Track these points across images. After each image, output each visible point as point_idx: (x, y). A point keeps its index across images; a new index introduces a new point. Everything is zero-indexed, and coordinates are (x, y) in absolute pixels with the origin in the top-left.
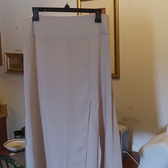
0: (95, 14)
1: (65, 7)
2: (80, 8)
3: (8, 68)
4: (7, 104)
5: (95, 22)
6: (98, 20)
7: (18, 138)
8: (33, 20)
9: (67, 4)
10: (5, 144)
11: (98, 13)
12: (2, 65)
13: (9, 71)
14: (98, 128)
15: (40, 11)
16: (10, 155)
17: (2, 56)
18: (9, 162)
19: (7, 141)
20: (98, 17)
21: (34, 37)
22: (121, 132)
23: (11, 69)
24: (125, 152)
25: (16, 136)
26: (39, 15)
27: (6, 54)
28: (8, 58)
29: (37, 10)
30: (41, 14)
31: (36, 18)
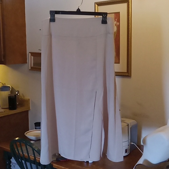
0: (102, 16)
1: (77, 11)
2: (97, 12)
3: (32, 66)
4: (29, 99)
5: (102, 23)
6: (104, 22)
7: (38, 129)
8: (50, 21)
9: (79, 8)
10: (26, 133)
11: (104, 16)
12: (27, 63)
13: (32, 69)
14: (102, 113)
15: (56, 14)
16: (31, 142)
17: (27, 55)
18: (28, 145)
19: (29, 130)
20: (104, 19)
21: (50, 35)
22: (129, 125)
23: (35, 67)
24: (132, 143)
25: (36, 127)
26: (55, 17)
27: (31, 53)
28: (32, 56)
29: (53, 13)
30: (57, 16)
31: (52, 20)
